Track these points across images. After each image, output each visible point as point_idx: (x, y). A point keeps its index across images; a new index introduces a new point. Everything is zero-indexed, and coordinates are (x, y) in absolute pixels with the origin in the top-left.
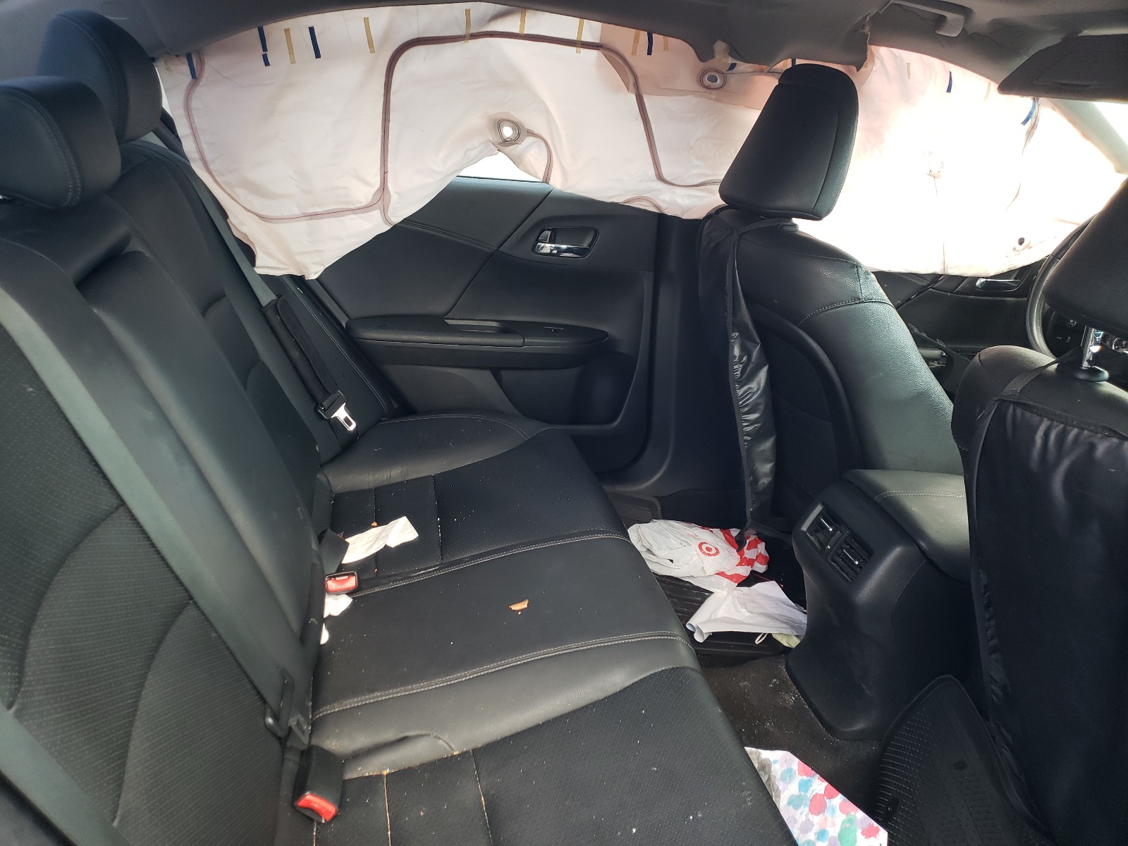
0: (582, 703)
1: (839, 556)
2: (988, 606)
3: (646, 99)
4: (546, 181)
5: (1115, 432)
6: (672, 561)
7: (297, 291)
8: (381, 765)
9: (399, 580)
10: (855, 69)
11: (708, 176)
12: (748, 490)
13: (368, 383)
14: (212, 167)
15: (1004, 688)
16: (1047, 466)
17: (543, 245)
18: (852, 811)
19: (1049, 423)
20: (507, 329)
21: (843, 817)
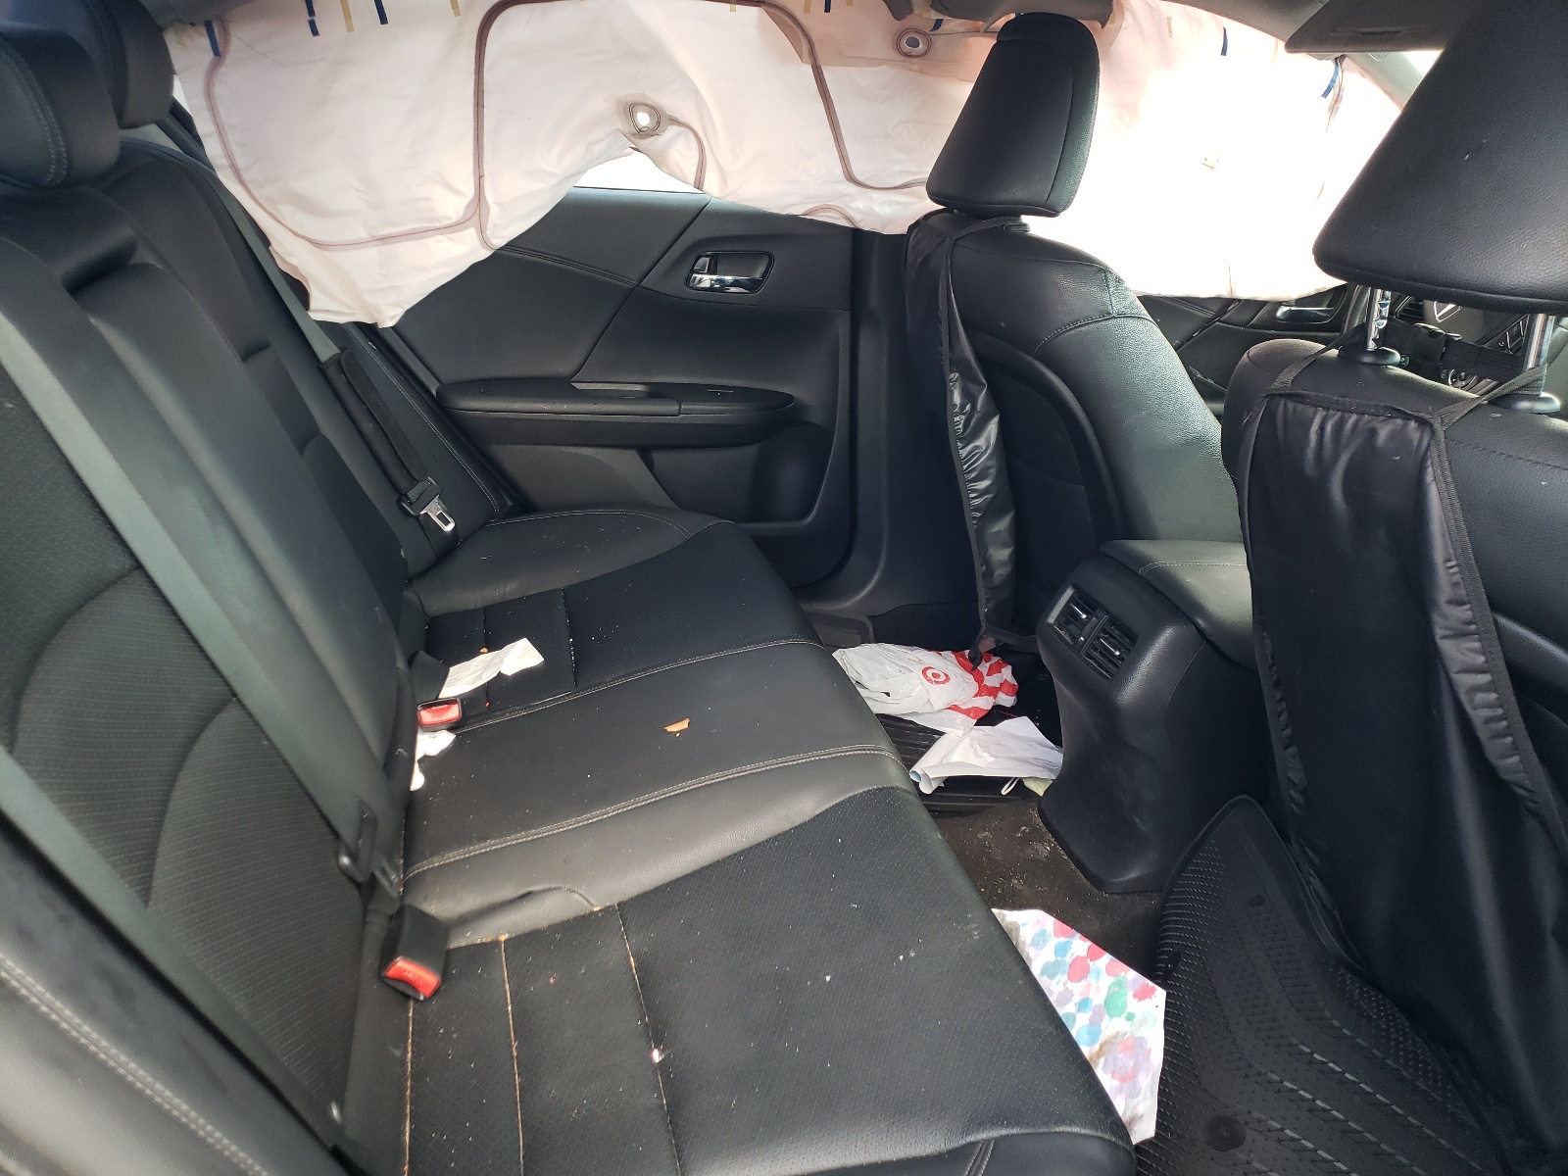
0: (761, 838)
1: (1096, 649)
2: (1277, 684)
3: (827, 73)
4: (699, 185)
5: (1399, 411)
6: (888, 694)
7: (369, 347)
8: (500, 929)
9: (518, 710)
10: (1100, 25)
11: (914, 173)
12: (980, 584)
13: (470, 471)
14: (246, 177)
15: (1304, 792)
16: (1324, 467)
17: (699, 276)
18: (1122, 971)
19: (1324, 413)
20: (656, 393)
21: (1111, 980)
